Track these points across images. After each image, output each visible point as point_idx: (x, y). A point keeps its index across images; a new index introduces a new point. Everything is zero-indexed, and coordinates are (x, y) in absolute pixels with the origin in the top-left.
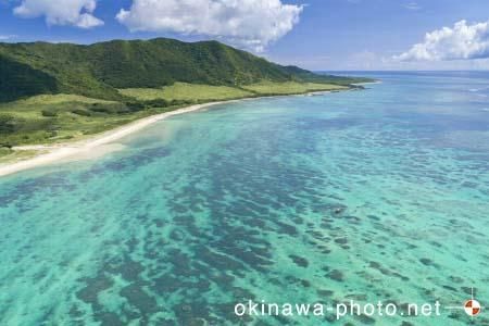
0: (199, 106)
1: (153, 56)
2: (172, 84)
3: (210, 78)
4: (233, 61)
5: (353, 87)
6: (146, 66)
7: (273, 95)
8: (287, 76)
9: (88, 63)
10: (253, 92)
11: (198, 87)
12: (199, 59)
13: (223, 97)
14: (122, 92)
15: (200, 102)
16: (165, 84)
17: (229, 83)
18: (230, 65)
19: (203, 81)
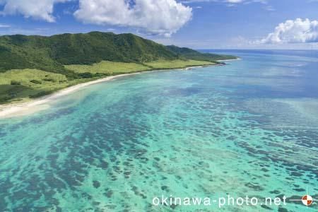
0: (112, 77)
1: (89, 44)
2: (99, 62)
3: (125, 58)
4: (140, 46)
5: (218, 63)
6: (84, 50)
7: (163, 69)
8: (175, 56)
9: (48, 48)
10: (150, 67)
11: (115, 63)
12: (119, 45)
13: (130, 71)
14: (66, 67)
15: (114, 74)
16: (95, 62)
17: (137, 61)
18: (139, 49)
19: (120, 59)
